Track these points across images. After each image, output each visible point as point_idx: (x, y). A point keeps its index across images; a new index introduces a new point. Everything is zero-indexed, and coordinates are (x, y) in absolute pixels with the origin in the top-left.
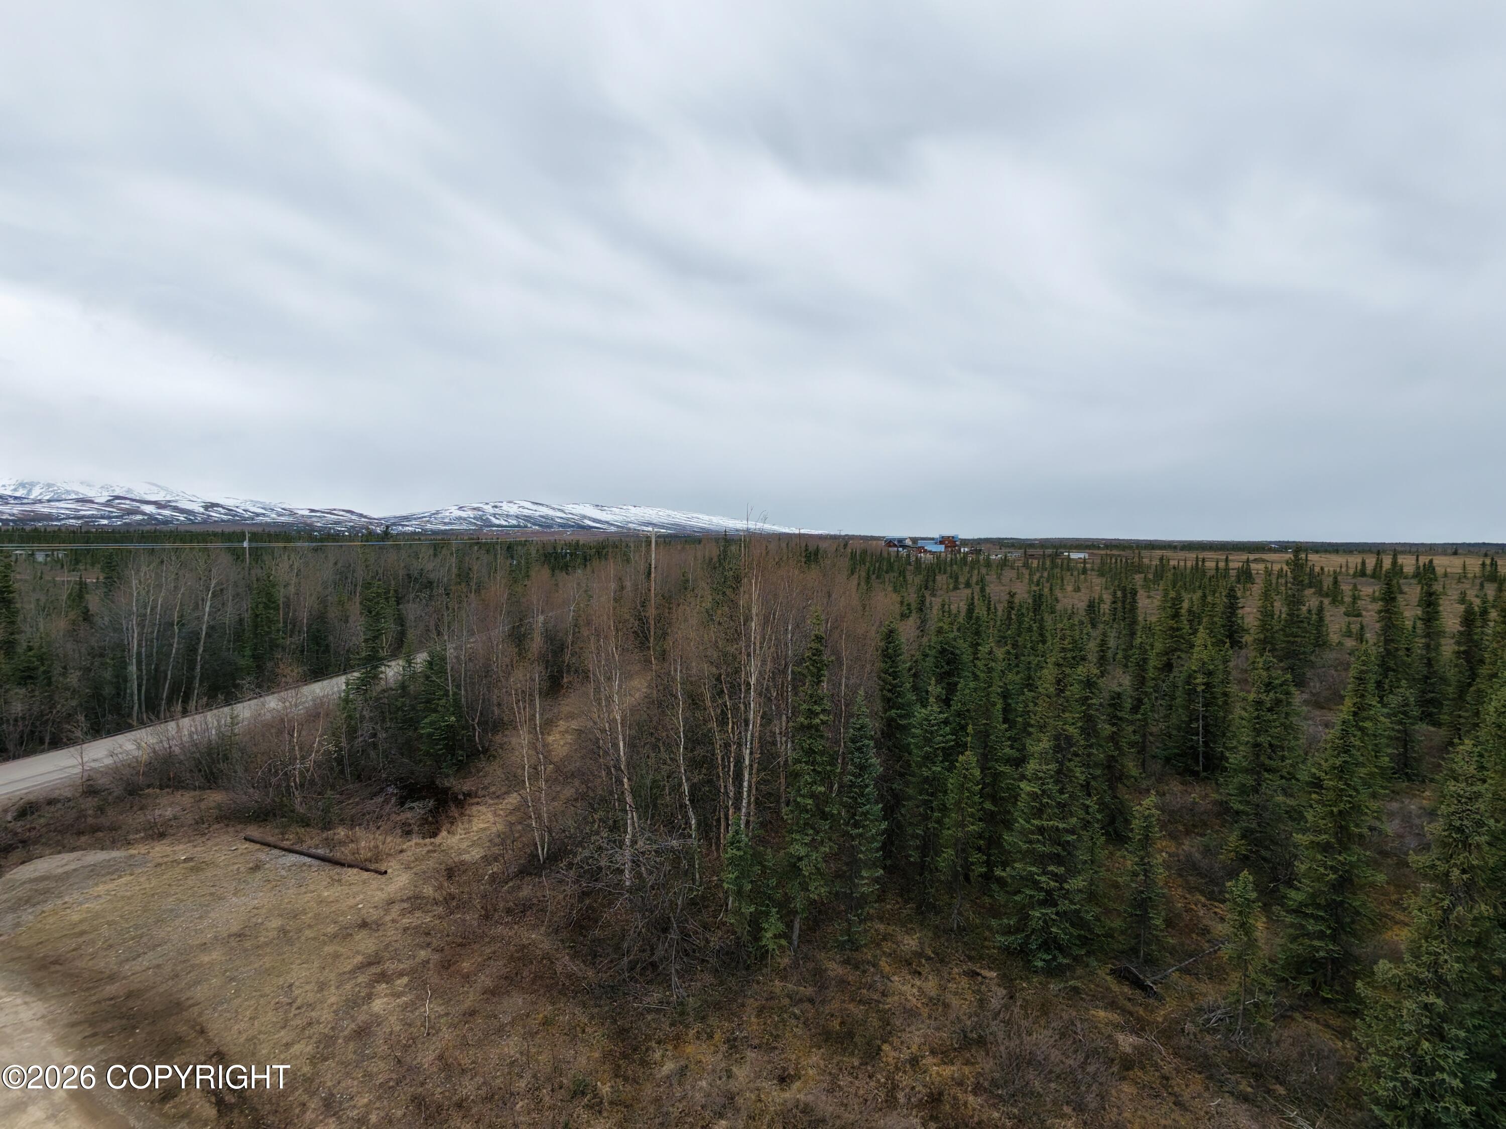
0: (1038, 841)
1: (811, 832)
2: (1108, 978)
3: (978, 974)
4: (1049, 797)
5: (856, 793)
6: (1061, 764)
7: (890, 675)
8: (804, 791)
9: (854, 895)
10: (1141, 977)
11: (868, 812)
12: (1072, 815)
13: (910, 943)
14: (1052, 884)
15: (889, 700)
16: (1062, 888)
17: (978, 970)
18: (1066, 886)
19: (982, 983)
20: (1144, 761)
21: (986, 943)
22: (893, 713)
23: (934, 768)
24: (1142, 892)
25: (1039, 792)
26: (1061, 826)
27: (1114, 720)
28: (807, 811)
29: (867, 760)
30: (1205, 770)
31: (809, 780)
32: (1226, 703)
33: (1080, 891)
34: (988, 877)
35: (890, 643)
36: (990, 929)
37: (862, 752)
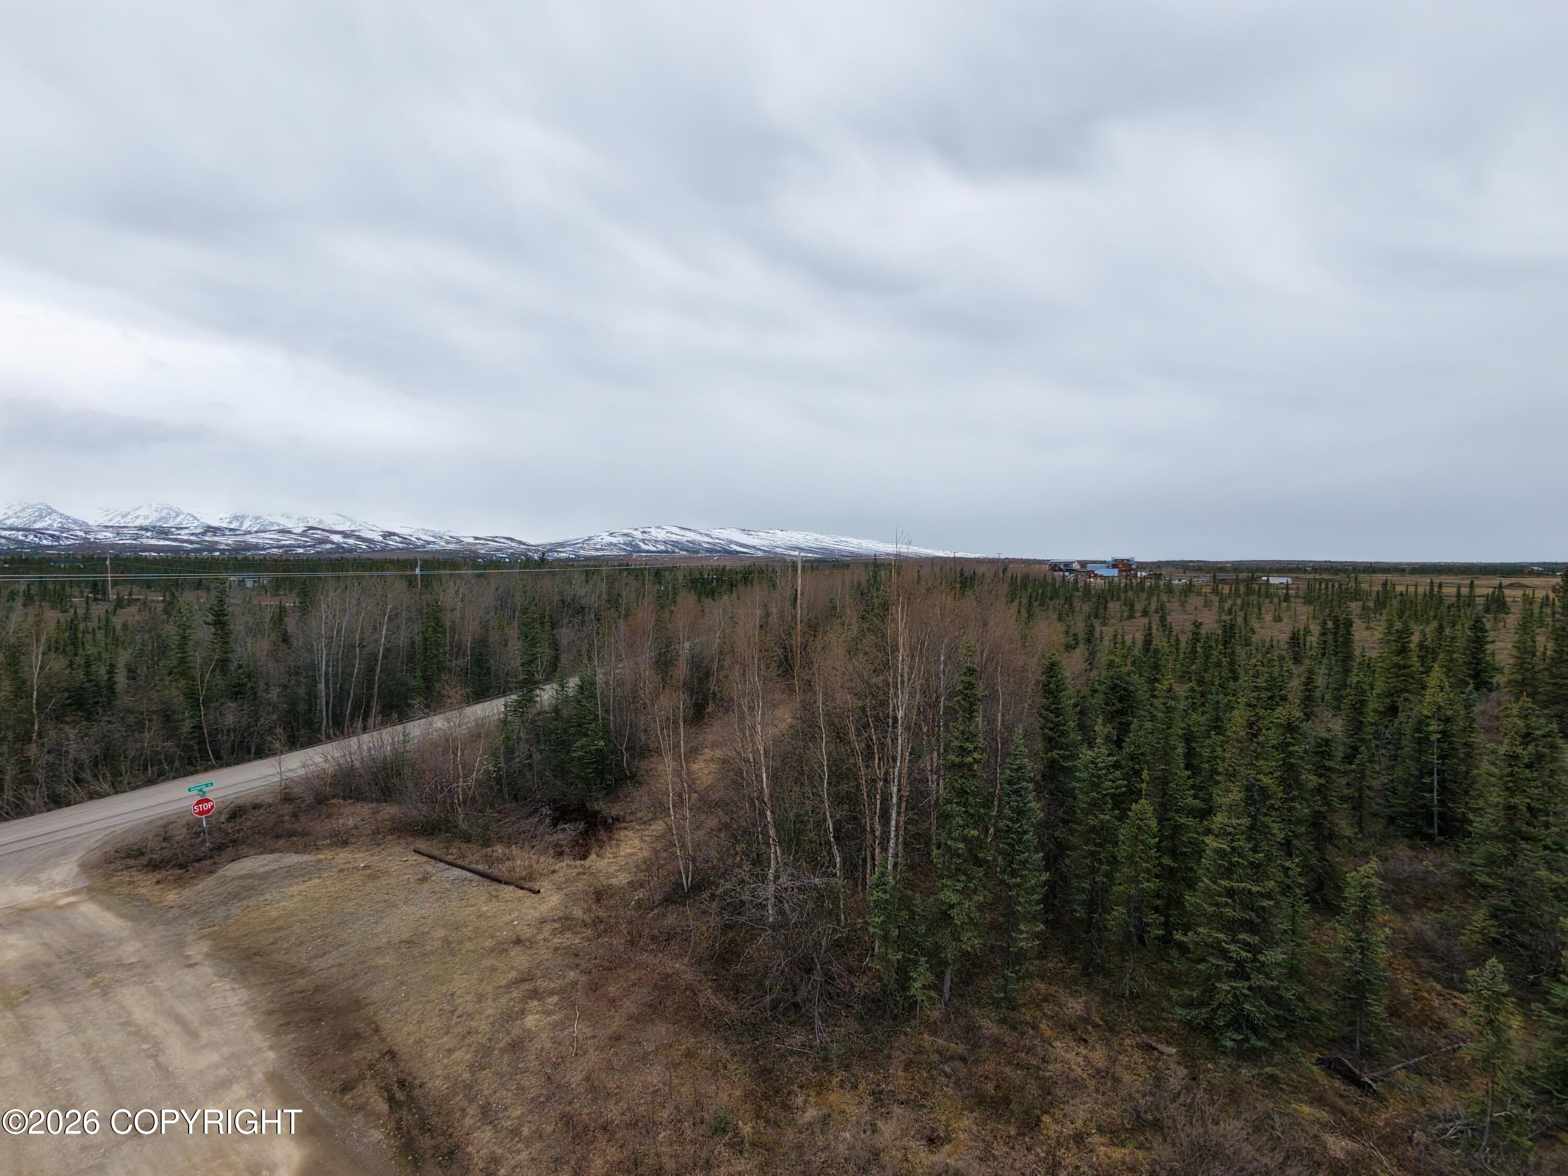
0: (1227, 904)
1: (963, 878)
2: (1315, 1068)
3: (1154, 1049)
4: (1240, 855)
5: (1013, 839)
6: (1255, 818)
7: (1051, 712)
8: (956, 834)
9: (1011, 949)
10: (1357, 1071)
11: (1027, 861)
12: (1268, 878)
13: (1075, 1006)
14: (1244, 954)
15: (1050, 739)
16: (1255, 960)
17: (1154, 1044)
18: (1262, 958)
19: (1158, 1059)
20: (1361, 818)
21: (1164, 1015)
22: (1055, 754)
23: (1102, 817)
24: (1358, 973)
25: (1228, 849)
26: (1255, 889)
27: (1321, 770)
28: (959, 856)
29: (1025, 804)
30: (1441, 833)
31: (961, 822)
32: (1468, 755)
33: (1278, 965)
34: (1166, 941)
35: (1051, 677)
36: (1169, 999)
37: (1021, 796)
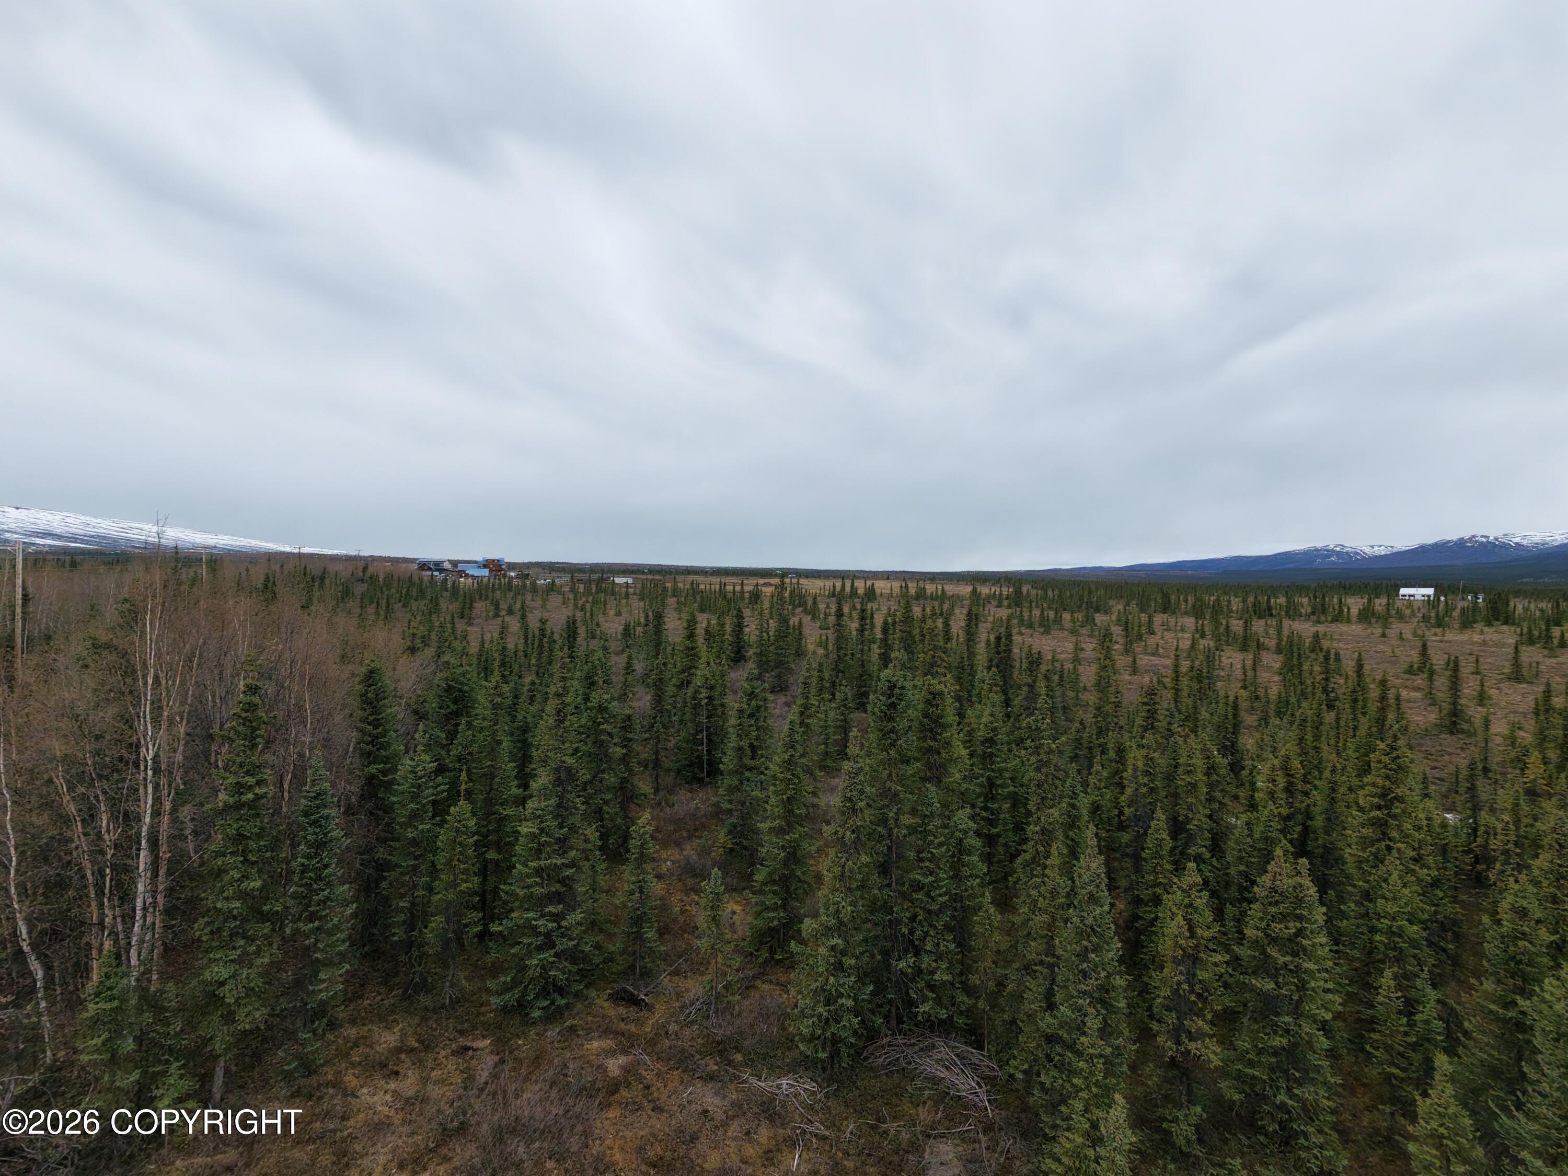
0: (536, 884)
1: (242, 942)
2: (606, 1004)
3: (467, 1049)
4: (548, 835)
5: (311, 878)
6: (561, 797)
7: (369, 724)
8: (230, 892)
9: (309, 1007)
10: (636, 993)
11: (328, 899)
12: (572, 848)
13: (387, 1039)
14: (550, 925)
15: (369, 754)
16: (560, 927)
17: (469, 1044)
18: (564, 923)
19: (472, 1058)
20: (657, 775)
21: (483, 1009)
22: (373, 769)
23: (421, 827)
24: (638, 909)
25: (537, 831)
26: (559, 862)
27: (626, 743)
28: (235, 918)
29: (325, 835)
30: (708, 776)
31: (237, 876)
33: (578, 924)
34: (483, 936)
35: (370, 686)
36: (488, 991)
37: (320, 826)
